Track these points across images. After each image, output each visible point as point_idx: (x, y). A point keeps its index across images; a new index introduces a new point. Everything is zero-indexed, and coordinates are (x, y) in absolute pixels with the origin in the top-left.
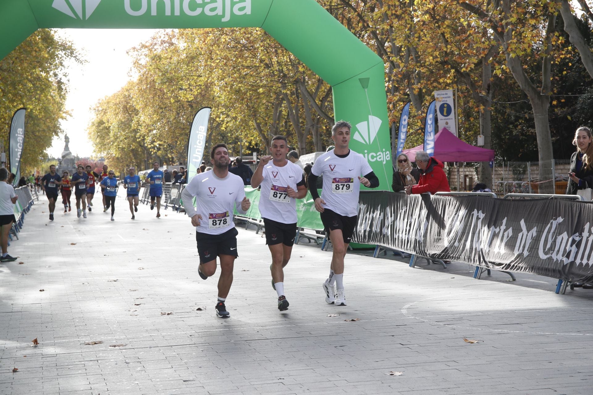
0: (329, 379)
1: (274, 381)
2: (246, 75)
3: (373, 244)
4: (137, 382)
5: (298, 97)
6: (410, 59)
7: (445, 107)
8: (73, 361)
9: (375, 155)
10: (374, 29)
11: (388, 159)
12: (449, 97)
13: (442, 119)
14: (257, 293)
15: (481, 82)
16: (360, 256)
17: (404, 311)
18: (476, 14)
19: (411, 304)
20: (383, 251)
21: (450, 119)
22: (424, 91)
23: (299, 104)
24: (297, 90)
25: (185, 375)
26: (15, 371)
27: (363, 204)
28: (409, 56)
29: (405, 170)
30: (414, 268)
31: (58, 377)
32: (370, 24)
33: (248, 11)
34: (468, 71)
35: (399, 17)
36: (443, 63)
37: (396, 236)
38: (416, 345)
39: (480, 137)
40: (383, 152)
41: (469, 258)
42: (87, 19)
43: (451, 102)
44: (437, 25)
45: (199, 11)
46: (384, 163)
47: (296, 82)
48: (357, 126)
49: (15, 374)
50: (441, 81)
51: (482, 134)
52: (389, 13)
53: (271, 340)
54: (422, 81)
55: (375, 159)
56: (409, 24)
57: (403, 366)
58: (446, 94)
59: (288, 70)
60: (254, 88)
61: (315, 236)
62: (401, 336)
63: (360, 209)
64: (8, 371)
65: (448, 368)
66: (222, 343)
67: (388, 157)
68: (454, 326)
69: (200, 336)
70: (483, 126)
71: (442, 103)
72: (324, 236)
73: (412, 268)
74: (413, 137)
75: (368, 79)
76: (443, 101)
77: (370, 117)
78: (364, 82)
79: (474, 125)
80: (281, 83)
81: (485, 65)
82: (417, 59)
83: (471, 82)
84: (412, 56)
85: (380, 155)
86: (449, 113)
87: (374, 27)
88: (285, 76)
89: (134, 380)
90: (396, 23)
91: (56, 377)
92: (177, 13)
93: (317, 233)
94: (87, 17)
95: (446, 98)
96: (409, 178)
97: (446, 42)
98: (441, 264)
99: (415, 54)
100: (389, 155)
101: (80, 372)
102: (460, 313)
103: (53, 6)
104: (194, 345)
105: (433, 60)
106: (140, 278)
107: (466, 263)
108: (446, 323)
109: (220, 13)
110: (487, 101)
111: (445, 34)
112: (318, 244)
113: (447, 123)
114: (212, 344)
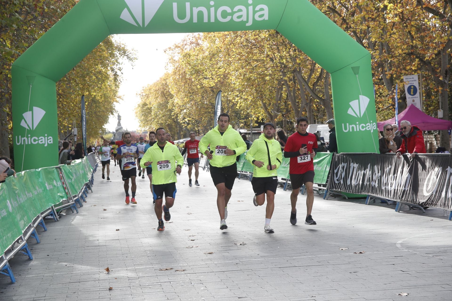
0: (351, 297)
1: (308, 299)
2: (256, 66)
3: (365, 194)
4: (203, 299)
5: (295, 82)
6: (383, 51)
7: (412, 88)
8: (151, 282)
9: (364, 125)
10: (354, 30)
11: (374, 129)
12: (415, 80)
13: (409, 98)
14: (280, 231)
15: (440, 69)
16: (355, 203)
17: (399, 246)
18: (437, 16)
19: (403, 240)
20: (373, 199)
21: (416, 97)
22: (395, 76)
23: (296, 88)
24: (294, 77)
25: (238, 293)
26: (110, 289)
27: (356, 163)
28: (383, 50)
29: (390, 137)
30: (399, 212)
31: (144, 294)
32: (352, 26)
33: (266, 17)
34: (430, 60)
35: (373, 20)
36: (410, 54)
37: (383, 188)
38: (414, 272)
39: (440, 111)
40: (371, 123)
41: (444, 205)
42: (145, 26)
43: (416, 84)
44: (405, 25)
45: (229, 18)
46: (372, 131)
47: (294, 71)
48: (350, 103)
49: (111, 291)
50: (408, 68)
51: (441, 109)
52: (367, 16)
53: (299, 267)
54: (393, 69)
55: (365, 129)
56: (382, 25)
57: (407, 287)
58: (413, 78)
59: (287, 62)
60: (262, 76)
61: (318, 188)
62: (400, 265)
63: (354, 167)
64: (105, 289)
65: (443, 289)
66: (262, 269)
67: (375, 127)
68: (441, 257)
69: (244, 264)
70: (442, 103)
71: (409, 85)
72: (325, 188)
73: (397, 212)
74: (384, 112)
75: (358, 67)
76: (410, 84)
77: (361, 97)
78: (356, 70)
79: (432, 102)
80: (282, 72)
81: (443, 55)
82: (389, 51)
83: (432, 69)
84: (384, 49)
85: (368, 125)
86: (415, 92)
87: (355, 27)
88: (286, 67)
89: (201, 296)
90: (372, 24)
91: (141, 294)
92: (213, 20)
93: (319, 186)
94: (146, 24)
95: (412, 81)
96: (392, 143)
97: (412, 38)
98: (420, 209)
99: (387, 48)
100: (375, 126)
101: (159, 290)
102: (444, 247)
103: (121, 17)
104: (240, 271)
105: (402, 52)
106: (188, 220)
107: (442, 208)
108: (434, 255)
109: (245, 19)
110: (445, 83)
111: (411, 32)
112: (320, 195)
113: (413, 101)
114: (254, 270)
